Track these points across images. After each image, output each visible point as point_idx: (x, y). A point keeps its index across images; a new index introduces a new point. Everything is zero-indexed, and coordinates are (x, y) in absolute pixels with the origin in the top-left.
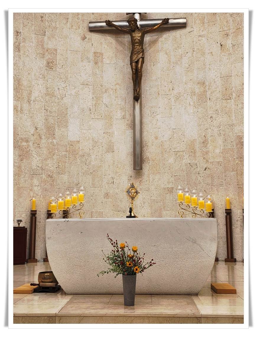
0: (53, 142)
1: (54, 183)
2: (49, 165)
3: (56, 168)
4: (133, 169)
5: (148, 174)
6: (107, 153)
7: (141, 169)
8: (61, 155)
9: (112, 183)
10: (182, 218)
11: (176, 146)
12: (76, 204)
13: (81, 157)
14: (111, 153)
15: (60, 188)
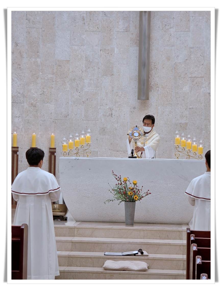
0: (37, 61)
1: (38, 114)
2: (32, 91)
3: (40, 95)
4: (137, 98)
5: (156, 105)
6: (105, 77)
7: (148, 99)
8: (46, 78)
9: (109, 115)
10: (178, 159)
11: (193, 71)
12: (84, 145)
13: (71, 82)
14: (110, 77)
15: (45, 120)
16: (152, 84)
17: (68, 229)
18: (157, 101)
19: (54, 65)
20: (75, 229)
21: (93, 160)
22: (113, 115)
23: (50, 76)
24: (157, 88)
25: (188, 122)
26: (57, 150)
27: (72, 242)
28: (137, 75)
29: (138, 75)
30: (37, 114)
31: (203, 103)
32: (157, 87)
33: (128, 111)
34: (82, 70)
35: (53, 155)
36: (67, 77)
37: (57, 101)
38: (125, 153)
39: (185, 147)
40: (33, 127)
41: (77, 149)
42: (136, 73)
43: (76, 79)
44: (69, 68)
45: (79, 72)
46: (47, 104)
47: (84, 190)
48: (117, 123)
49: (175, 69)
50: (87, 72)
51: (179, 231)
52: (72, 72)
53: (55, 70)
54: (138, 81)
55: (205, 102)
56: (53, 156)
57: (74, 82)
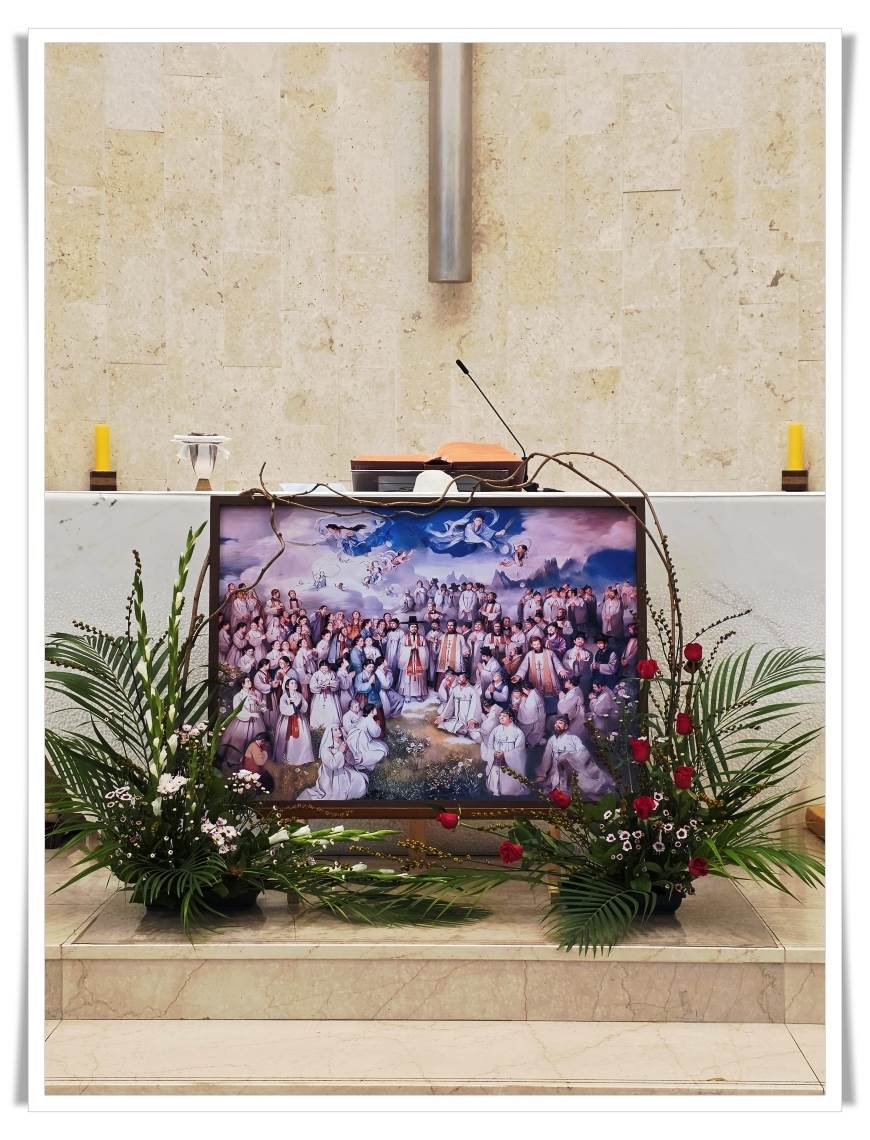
4: (425, 276)
5: (499, 304)
6: (301, 197)
7: (467, 277)
8: (70, 202)
9: (323, 345)
11: (638, 167)
13: (171, 214)
14: (321, 198)
15: (71, 366)
16: (483, 221)
18: (502, 286)
19: (100, 151)
22: (337, 343)
23: (85, 192)
24: (502, 239)
25: (620, 363)
28: (423, 190)
31: (678, 292)
32: (501, 235)
33: (392, 330)
34: (211, 171)
36: (154, 197)
37: (117, 290)
42: (422, 183)
43: (190, 207)
44: (163, 164)
45: (203, 177)
46: (76, 304)
48: (352, 375)
49: (568, 162)
50: (234, 178)
52: (174, 178)
53: (106, 168)
54: (427, 210)
55: (684, 287)
57: (182, 217)
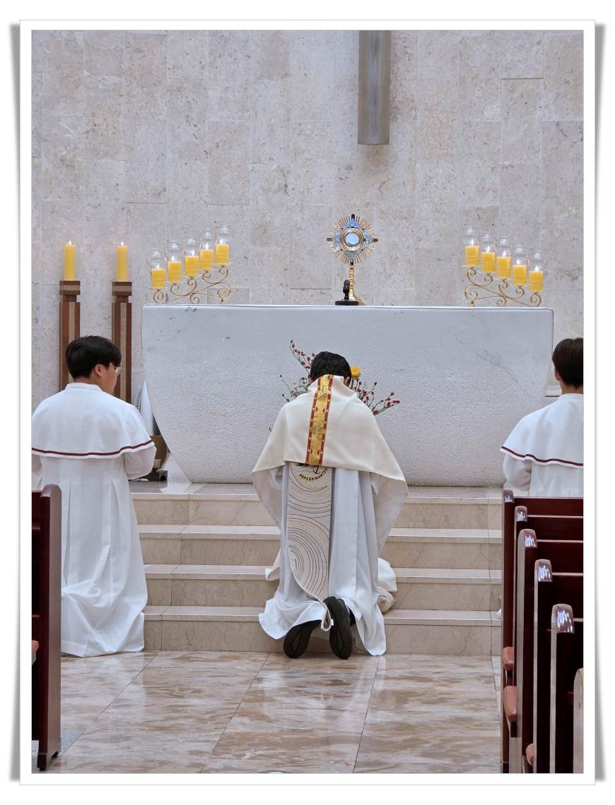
0: (75, 39)
1: (81, 188)
2: (63, 124)
3: (85, 135)
4: (355, 139)
5: (410, 159)
6: (266, 81)
7: (386, 141)
8: (101, 87)
9: (280, 189)
10: (473, 306)
11: (512, 61)
12: (211, 270)
13: (171, 95)
14: (280, 81)
15: (100, 205)
16: (399, 98)
17: (168, 502)
18: (412, 146)
19: (122, 50)
20: (191, 503)
21: (237, 311)
22: (290, 187)
23: (112, 80)
24: (413, 112)
25: (498, 204)
26: (134, 288)
27: (183, 540)
28: (355, 76)
29: (357, 75)
30: (78, 188)
31: (541, 152)
32: (412, 109)
33: (331, 178)
34: (201, 63)
35: (124, 302)
36: (160, 83)
37: (133, 150)
38: (324, 294)
39: (493, 273)
40: (65, 223)
41: (193, 281)
42: (355, 70)
43: (185, 89)
44: (166, 58)
45: (194, 67)
46: (103, 161)
47: (213, 397)
48: (301, 211)
49: (461, 56)
50: (217, 68)
51: (479, 505)
52: (174, 68)
53: (126, 63)
54: (357, 90)
55: (545, 149)
56: (123, 306)
57: (180, 97)
